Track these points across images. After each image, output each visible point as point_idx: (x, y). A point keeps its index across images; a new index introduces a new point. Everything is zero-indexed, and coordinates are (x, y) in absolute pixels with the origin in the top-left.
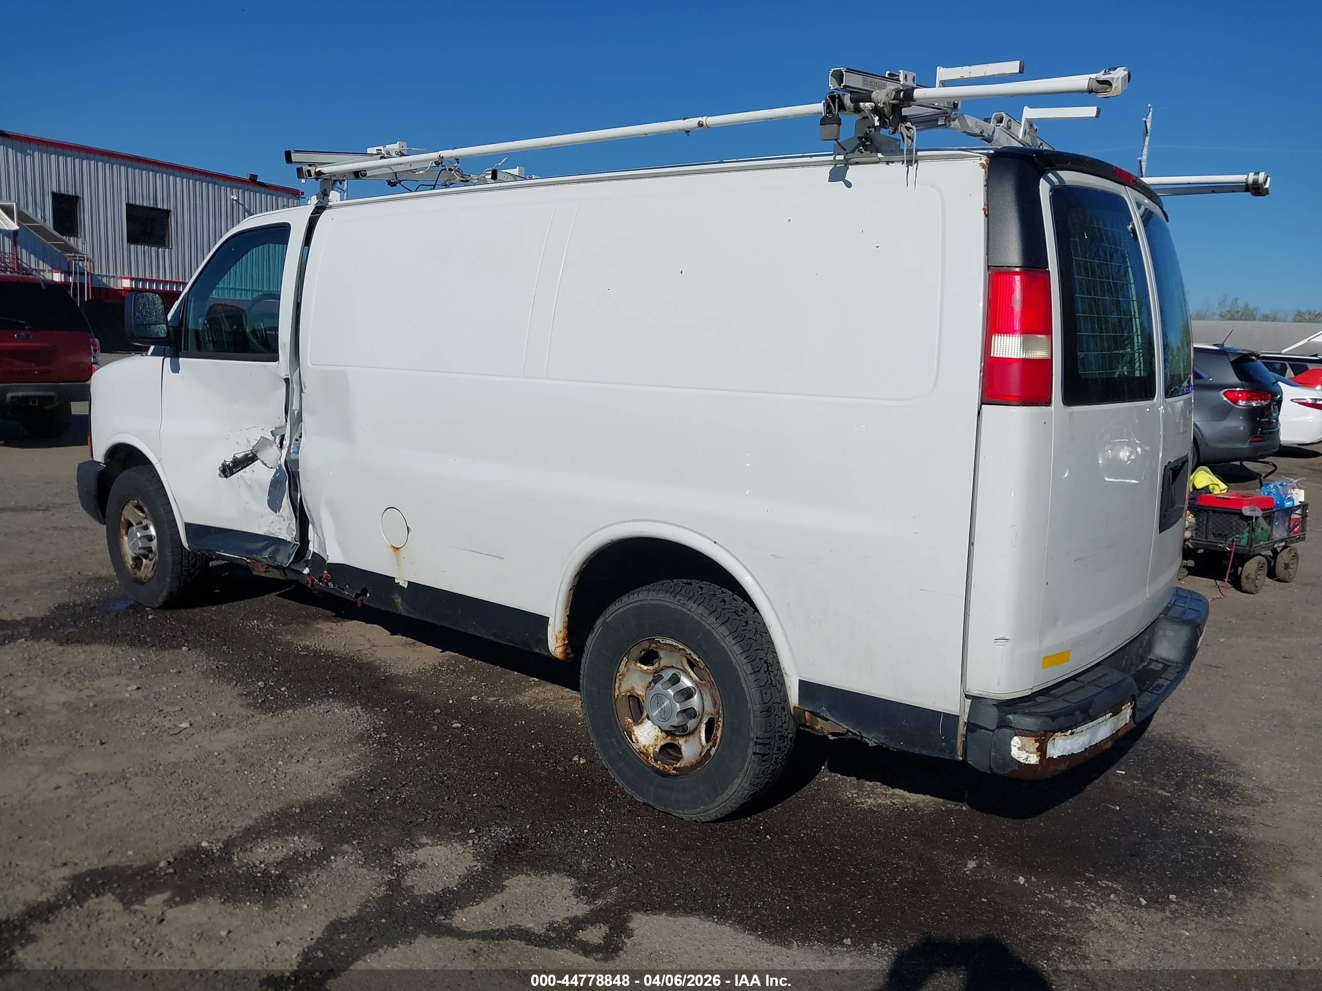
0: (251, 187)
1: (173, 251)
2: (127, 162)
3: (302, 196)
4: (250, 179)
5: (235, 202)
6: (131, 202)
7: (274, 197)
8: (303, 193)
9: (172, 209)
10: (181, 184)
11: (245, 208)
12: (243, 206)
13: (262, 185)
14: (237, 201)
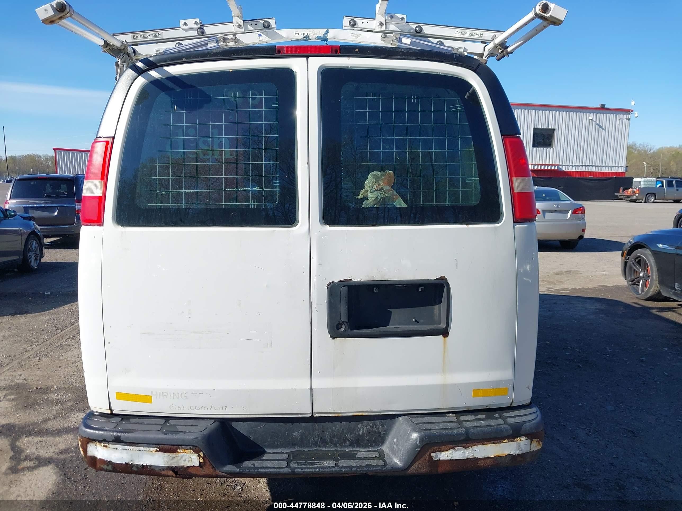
0: (601, 111)
1: (555, 149)
2: (536, 108)
3: (632, 112)
4: (601, 107)
5: (591, 120)
6: (536, 127)
7: (615, 115)
8: (632, 111)
9: (556, 128)
10: (562, 115)
11: (596, 123)
12: (596, 122)
13: (608, 109)
14: (592, 120)
